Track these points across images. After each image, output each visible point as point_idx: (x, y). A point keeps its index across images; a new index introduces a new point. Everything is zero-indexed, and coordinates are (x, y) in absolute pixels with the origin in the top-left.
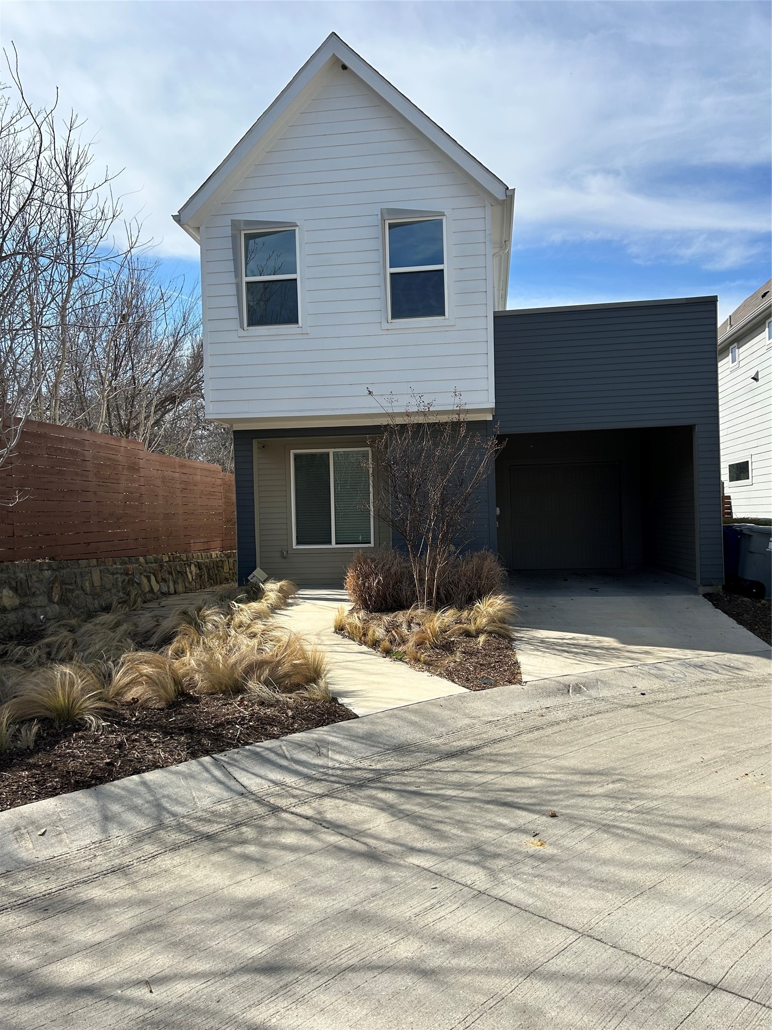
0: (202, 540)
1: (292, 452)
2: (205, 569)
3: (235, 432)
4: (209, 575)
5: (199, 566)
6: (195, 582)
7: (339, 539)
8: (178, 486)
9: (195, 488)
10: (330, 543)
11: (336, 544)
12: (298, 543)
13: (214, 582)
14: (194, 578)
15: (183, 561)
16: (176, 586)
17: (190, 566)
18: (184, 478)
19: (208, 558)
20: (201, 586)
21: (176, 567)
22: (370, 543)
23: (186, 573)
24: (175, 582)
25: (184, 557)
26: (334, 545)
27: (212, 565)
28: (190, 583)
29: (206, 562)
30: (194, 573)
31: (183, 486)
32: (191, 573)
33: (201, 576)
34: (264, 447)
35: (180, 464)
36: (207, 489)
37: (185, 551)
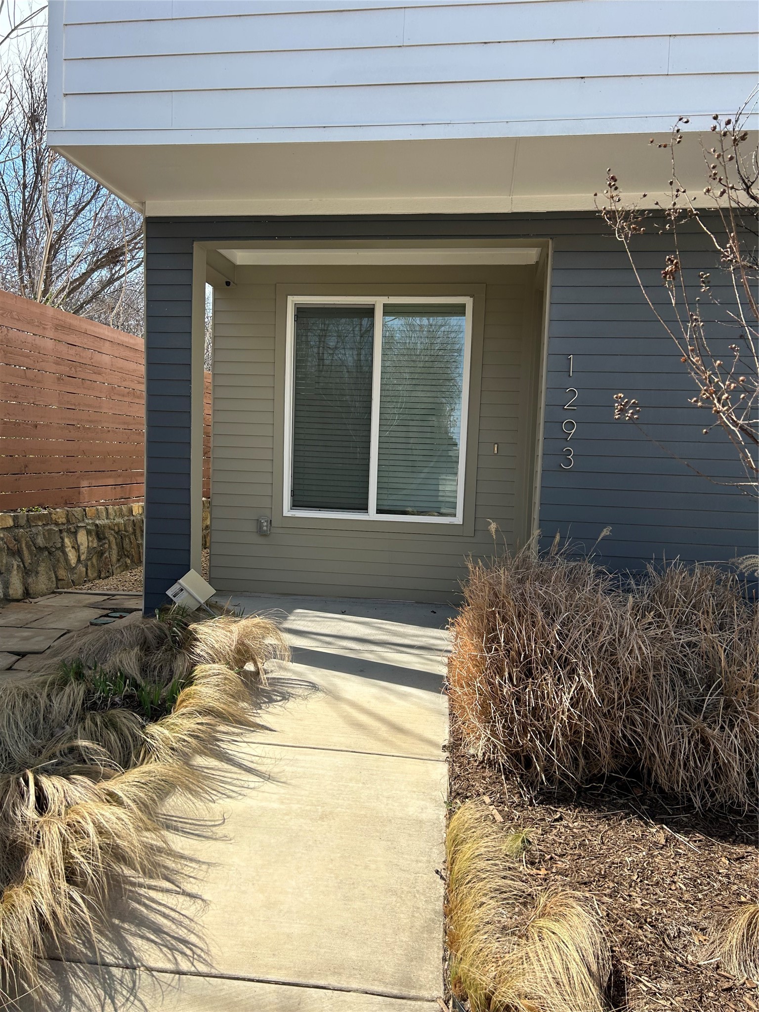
0: (111, 481)
1: (293, 301)
2: (112, 538)
3: (151, 222)
4: (121, 548)
5: (99, 533)
6: (86, 567)
7: (386, 503)
8: (52, 368)
9: (94, 377)
10: (364, 508)
11: (379, 511)
12: (295, 505)
13: (132, 561)
14: (83, 557)
15: (57, 524)
16: (30, 580)
17: (75, 533)
18: (70, 353)
19: (122, 515)
20: (100, 572)
21: (33, 540)
22: (455, 515)
23: (62, 548)
24: (26, 572)
25: (60, 514)
26: (372, 515)
27: (131, 529)
28: (72, 570)
29: (118, 525)
30: (83, 548)
31: (64, 369)
32: (77, 548)
33: (101, 554)
34: (228, 284)
35: (57, 322)
36: (124, 384)
37: (68, 503)
